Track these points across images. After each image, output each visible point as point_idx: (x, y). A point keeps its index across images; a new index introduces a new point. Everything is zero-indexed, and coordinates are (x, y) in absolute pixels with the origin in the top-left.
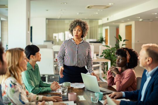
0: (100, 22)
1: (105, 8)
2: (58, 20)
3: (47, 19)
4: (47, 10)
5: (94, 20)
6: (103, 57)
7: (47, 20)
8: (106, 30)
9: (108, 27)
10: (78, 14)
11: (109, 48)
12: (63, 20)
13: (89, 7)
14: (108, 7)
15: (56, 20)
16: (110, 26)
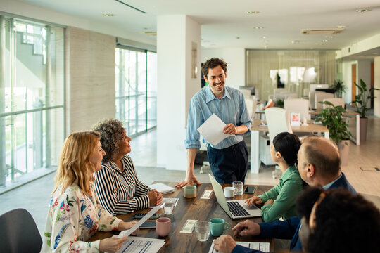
0: (339, 54)
1: (334, 34)
2: (266, 52)
3: (246, 50)
4: (238, 38)
5: (328, 51)
6: (320, 122)
7: (248, 52)
8: (354, 67)
9: (356, 62)
10: (293, 42)
11: (332, 107)
12: (274, 52)
13: (305, 33)
14: (339, 32)
15: (262, 52)
16: (359, 60)
